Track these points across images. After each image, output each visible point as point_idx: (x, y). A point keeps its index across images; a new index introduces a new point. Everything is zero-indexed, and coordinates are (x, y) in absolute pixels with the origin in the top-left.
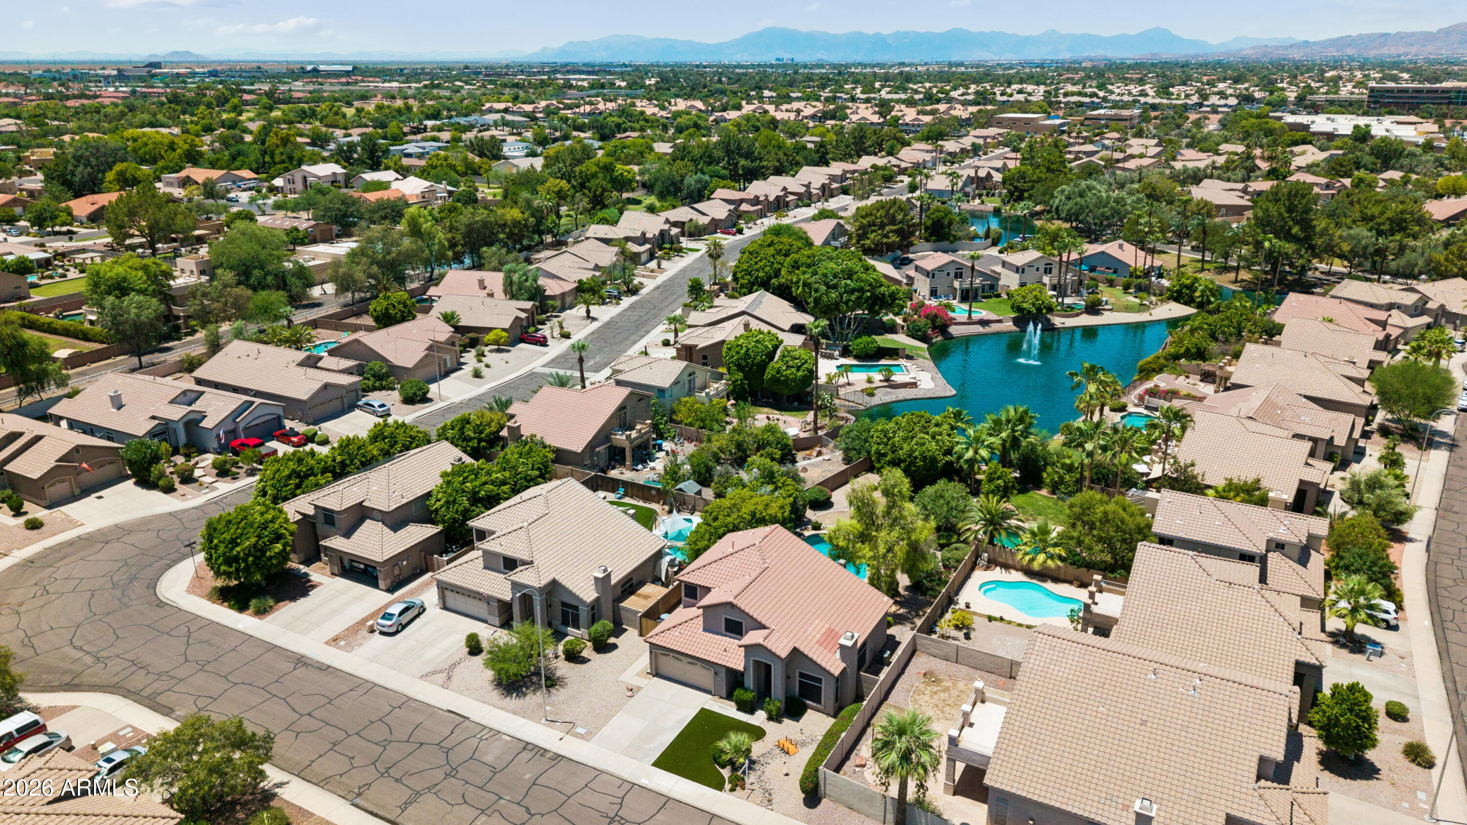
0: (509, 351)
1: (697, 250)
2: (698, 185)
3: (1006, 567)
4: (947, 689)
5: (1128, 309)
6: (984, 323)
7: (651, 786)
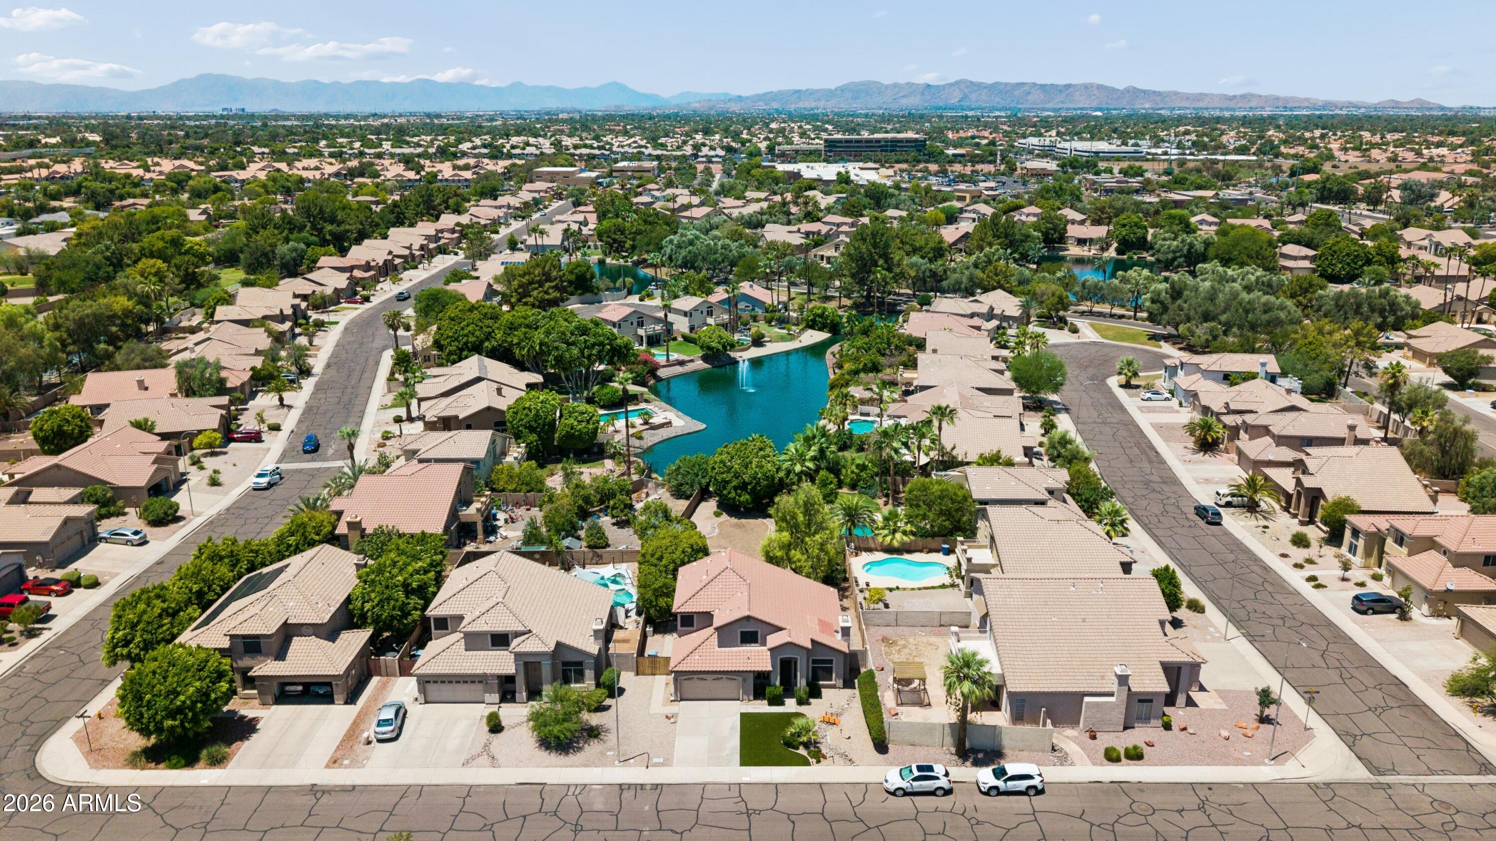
0: (225, 453)
1: (337, 323)
2: (294, 254)
3: (869, 550)
4: (905, 647)
5: (782, 339)
6: (682, 363)
7: (753, 780)
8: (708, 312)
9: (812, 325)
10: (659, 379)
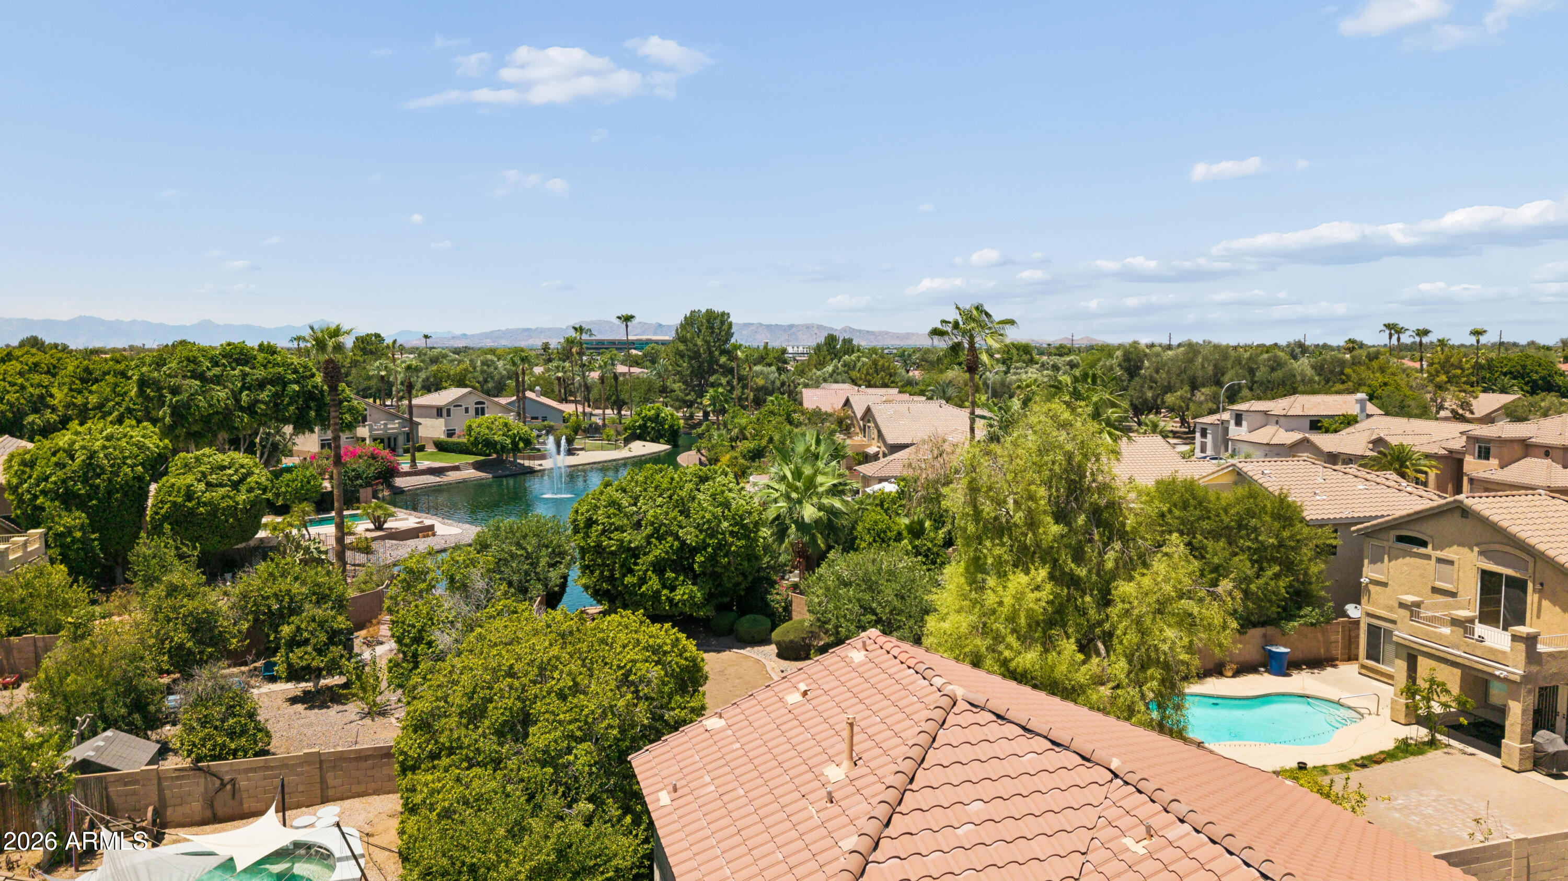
6: (438, 472)
8: (477, 409)
9: (639, 433)
10: (399, 491)
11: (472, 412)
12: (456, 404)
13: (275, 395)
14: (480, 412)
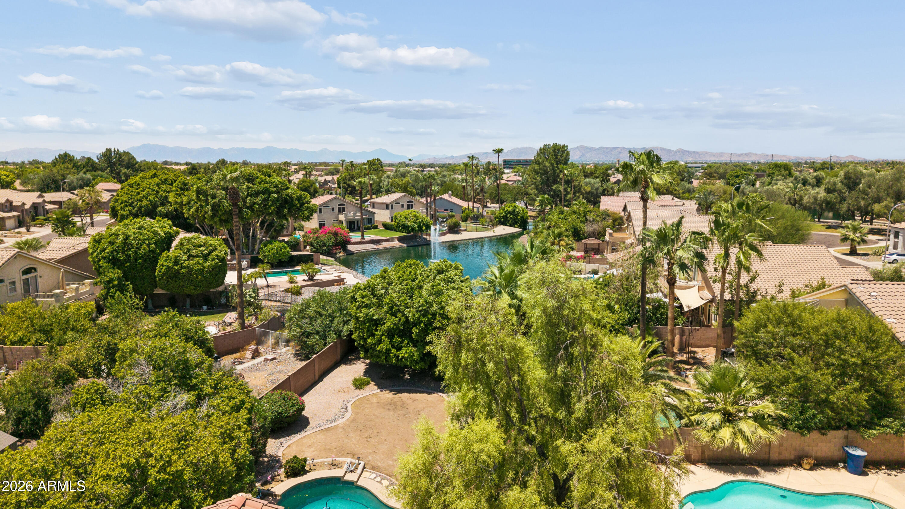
5: (477, 230)
6: (375, 242)
8: (408, 205)
9: (503, 221)
10: (349, 253)
11: (406, 206)
12: (396, 202)
13: (264, 200)
14: (410, 207)
